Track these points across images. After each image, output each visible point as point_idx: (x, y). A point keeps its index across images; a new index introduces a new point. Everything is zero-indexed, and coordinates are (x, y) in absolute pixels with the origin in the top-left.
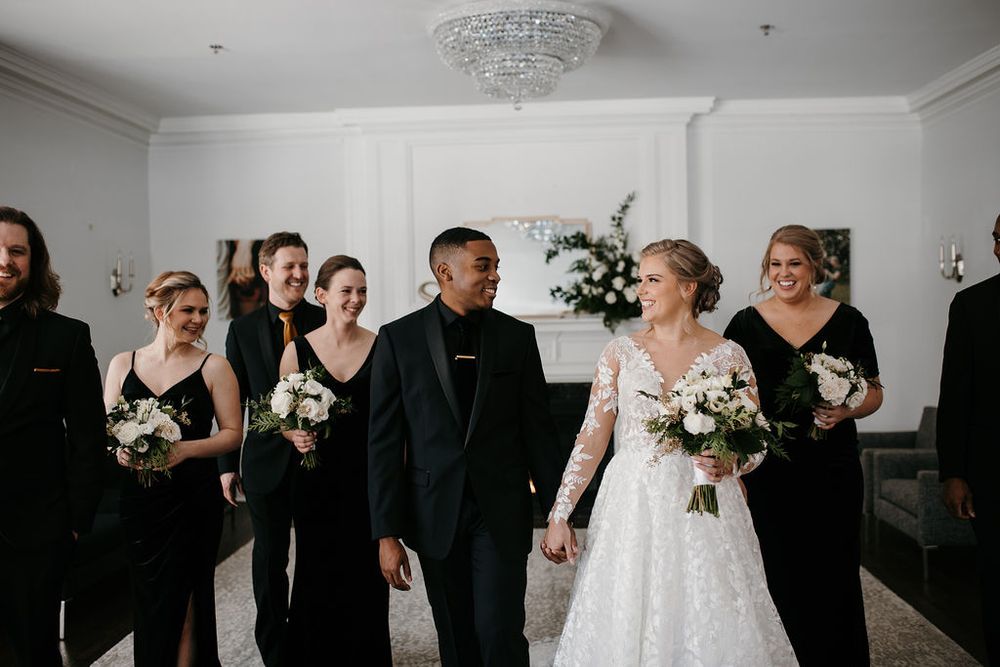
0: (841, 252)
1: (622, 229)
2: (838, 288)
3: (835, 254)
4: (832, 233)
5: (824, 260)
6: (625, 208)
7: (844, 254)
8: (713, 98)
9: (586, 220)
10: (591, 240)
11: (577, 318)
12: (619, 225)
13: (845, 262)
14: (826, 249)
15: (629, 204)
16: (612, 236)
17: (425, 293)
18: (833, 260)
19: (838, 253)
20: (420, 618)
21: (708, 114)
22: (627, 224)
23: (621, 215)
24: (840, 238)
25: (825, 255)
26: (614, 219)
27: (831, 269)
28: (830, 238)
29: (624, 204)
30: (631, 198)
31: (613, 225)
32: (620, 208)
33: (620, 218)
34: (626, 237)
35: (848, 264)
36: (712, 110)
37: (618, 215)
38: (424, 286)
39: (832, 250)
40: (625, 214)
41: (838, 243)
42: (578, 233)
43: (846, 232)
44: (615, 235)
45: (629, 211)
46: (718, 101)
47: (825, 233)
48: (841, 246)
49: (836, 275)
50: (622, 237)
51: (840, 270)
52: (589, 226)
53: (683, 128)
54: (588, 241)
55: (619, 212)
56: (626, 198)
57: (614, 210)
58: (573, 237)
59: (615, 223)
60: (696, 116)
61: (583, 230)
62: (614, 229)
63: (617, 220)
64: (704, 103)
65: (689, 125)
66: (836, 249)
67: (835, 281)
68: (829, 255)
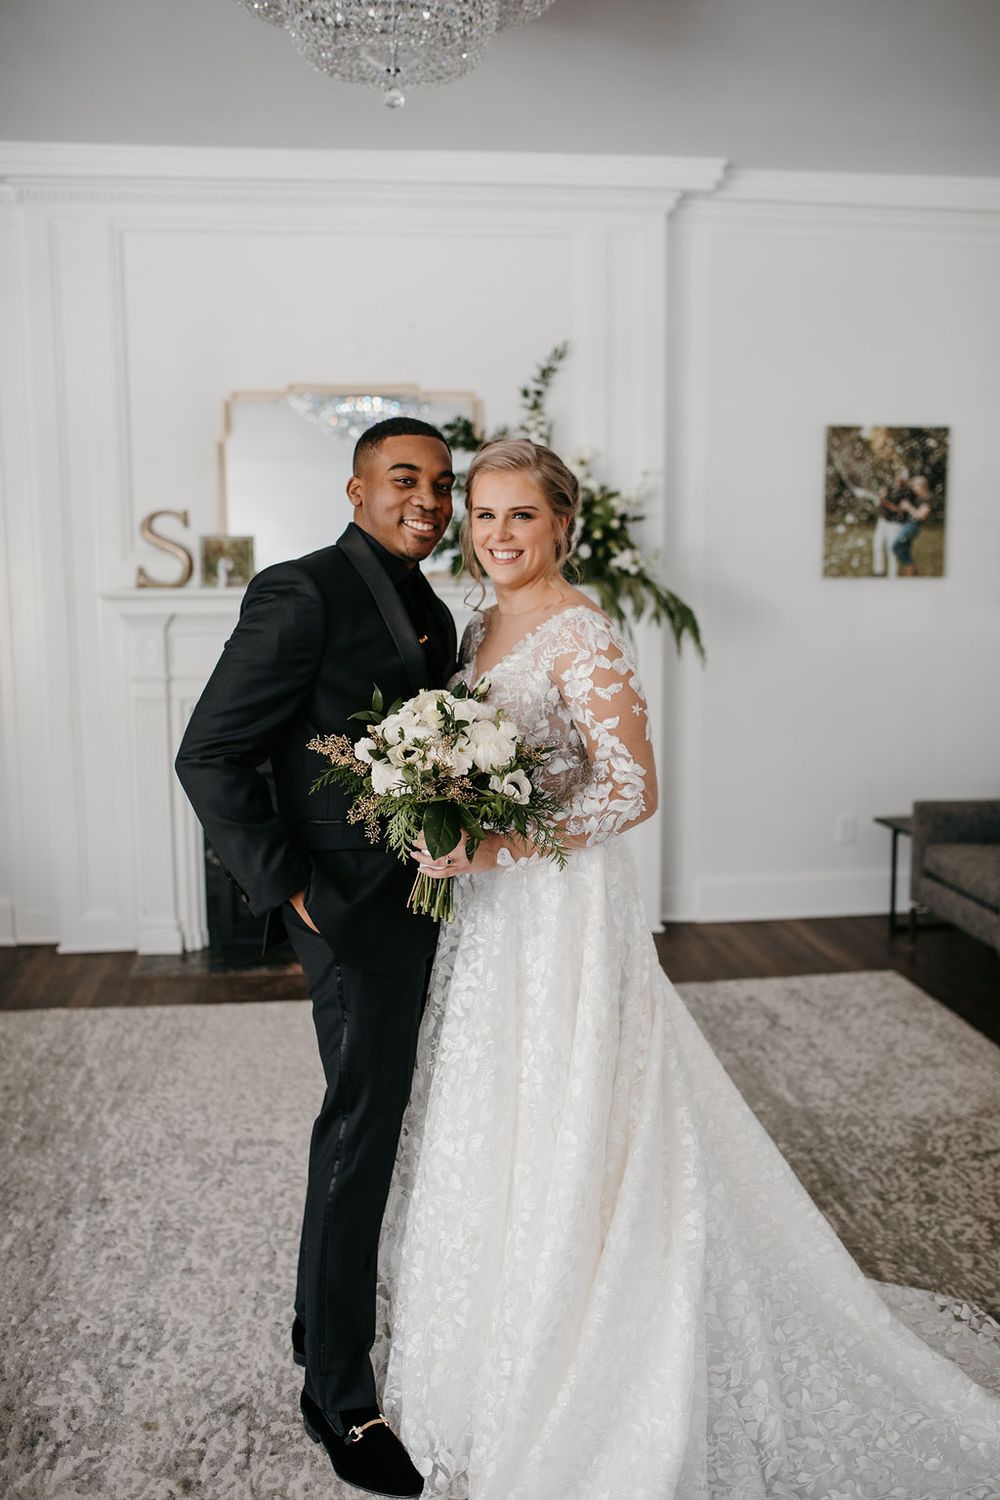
0: (934, 469)
1: (542, 414)
2: (925, 537)
3: (922, 473)
4: (918, 433)
5: (903, 484)
6: (546, 373)
7: (937, 475)
8: (722, 162)
9: (470, 394)
10: (483, 433)
11: (458, 585)
12: (536, 406)
13: (939, 487)
14: (906, 464)
15: (556, 365)
16: (523, 428)
17: (151, 530)
18: (918, 484)
19: (928, 470)
20: (182, 1264)
21: (707, 195)
22: (550, 403)
23: (539, 387)
24: (931, 443)
25: (904, 474)
26: (526, 394)
27: (914, 500)
28: (914, 444)
29: (545, 365)
30: (559, 355)
31: (525, 406)
32: (537, 373)
33: (539, 393)
34: (550, 428)
35: (943, 493)
36: (720, 186)
37: (533, 387)
38: (152, 518)
39: (918, 465)
40: (547, 385)
41: (926, 453)
42: (459, 419)
43: (942, 433)
44: (530, 425)
45: (556, 379)
46: (729, 168)
47: (907, 434)
48: (934, 459)
49: (922, 512)
50: (543, 429)
51: (929, 502)
52: (477, 405)
53: (659, 223)
54: (477, 435)
55: (536, 381)
56: (548, 352)
57: (528, 377)
58: (448, 427)
59: (529, 402)
60: (685, 197)
61: (467, 415)
62: (526, 413)
63: (532, 396)
64: (703, 171)
65: (672, 217)
66: (925, 462)
67: (920, 523)
68: (912, 475)
